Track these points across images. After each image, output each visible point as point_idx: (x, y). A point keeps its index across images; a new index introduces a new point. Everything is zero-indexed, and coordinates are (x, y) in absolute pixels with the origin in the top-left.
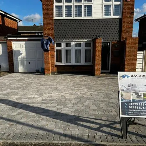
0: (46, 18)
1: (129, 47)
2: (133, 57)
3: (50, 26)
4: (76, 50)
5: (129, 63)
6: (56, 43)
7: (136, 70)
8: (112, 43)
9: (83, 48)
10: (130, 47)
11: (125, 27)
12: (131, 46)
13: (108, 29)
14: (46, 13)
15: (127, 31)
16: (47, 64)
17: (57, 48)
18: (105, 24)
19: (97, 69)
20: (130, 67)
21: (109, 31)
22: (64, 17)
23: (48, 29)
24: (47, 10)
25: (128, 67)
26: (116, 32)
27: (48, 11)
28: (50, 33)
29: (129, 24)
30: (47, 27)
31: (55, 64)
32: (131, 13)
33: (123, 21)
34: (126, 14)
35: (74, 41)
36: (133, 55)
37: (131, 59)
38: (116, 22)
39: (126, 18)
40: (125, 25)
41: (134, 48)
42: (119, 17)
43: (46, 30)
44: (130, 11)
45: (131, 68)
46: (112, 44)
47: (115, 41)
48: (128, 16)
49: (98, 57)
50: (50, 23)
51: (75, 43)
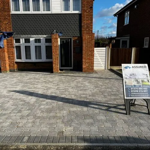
0: (2, 13)
1: (85, 44)
2: (90, 53)
3: (7, 21)
4: (35, 46)
5: (86, 60)
6: (15, 39)
7: (93, 66)
8: (74, 39)
9: (43, 45)
10: (87, 44)
11: (85, 22)
12: (88, 42)
13: (68, 24)
14: (2, 8)
15: (87, 27)
16: (3, 61)
17: (15, 44)
18: (64, 19)
19: (55, 66)
20: (87, 64)
21: (69, 26)
22: (22, 12)
23: (6, 24)
24: (2, 4)
25: (86, 64)
26: (76, 28)
27: (4, 5)
28: (8, 29)
29: (89, 19)
30: (4, 22)
31: (15, 61)
32: (90, 8)
33: (83, 16)
34: (86, 8)
35: (33, 37)
36: (90, 52)
37: (88, 56)
38: (76, 17)
39: (85, 13)
40: (85, 20)
41: (91, 44)
42: (78, 11)
43: (3, 25)
44: (89, 6)
45: (89, 65)
46: (73, 41)
47: (76, 37)
48: (88, 11)
49: (55, 53)
50: (7, 18)
51: (34, 39)
